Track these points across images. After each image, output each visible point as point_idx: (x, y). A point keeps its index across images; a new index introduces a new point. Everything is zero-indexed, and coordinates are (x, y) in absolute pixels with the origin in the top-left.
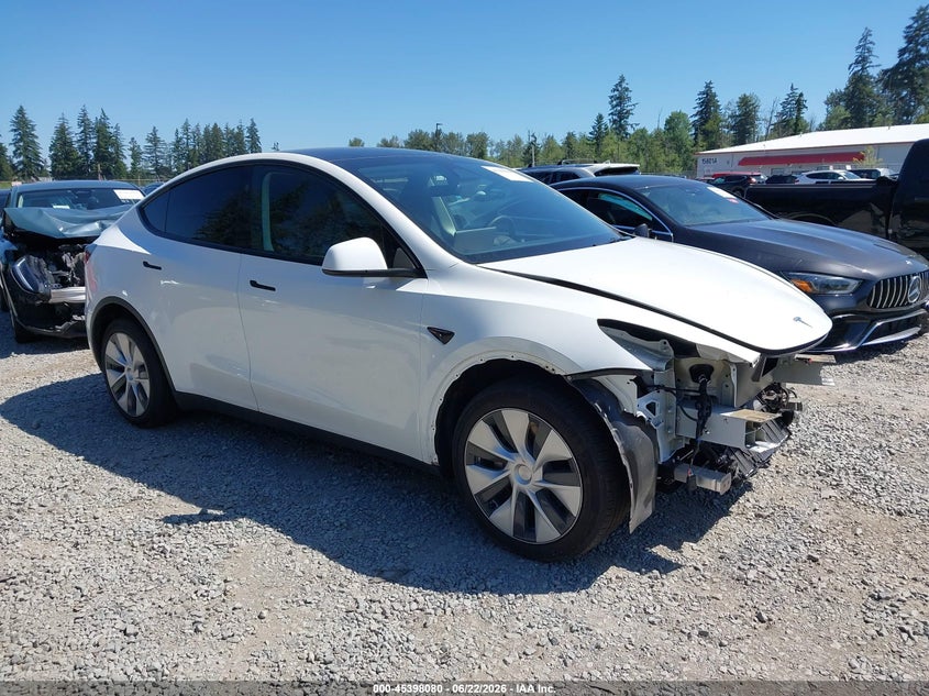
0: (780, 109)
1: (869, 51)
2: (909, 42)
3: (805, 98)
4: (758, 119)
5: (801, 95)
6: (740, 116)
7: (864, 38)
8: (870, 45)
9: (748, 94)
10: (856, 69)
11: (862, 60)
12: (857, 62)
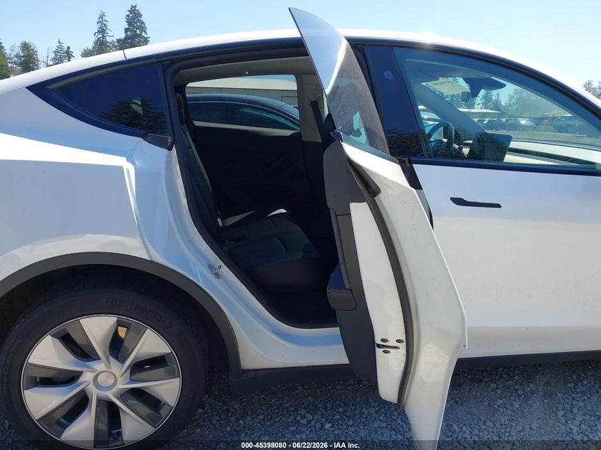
0: (53, 55)
1: (106, 26)
2: (129, 25)
3: (71, 50)
4: (38, 60)
5: (69, 48)
6: (23, 56)
7: (101, 17)
8: (106, 23)
9: (27, 42)
10: (99, 36)
11: (102, 31)
12: (99, 32)
